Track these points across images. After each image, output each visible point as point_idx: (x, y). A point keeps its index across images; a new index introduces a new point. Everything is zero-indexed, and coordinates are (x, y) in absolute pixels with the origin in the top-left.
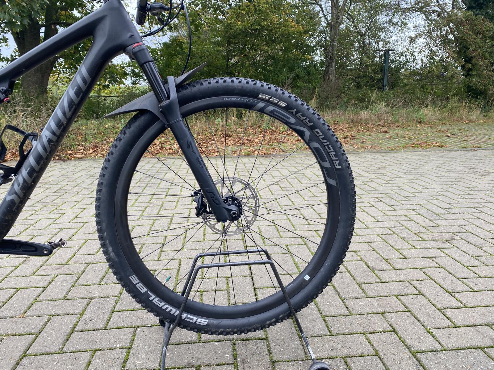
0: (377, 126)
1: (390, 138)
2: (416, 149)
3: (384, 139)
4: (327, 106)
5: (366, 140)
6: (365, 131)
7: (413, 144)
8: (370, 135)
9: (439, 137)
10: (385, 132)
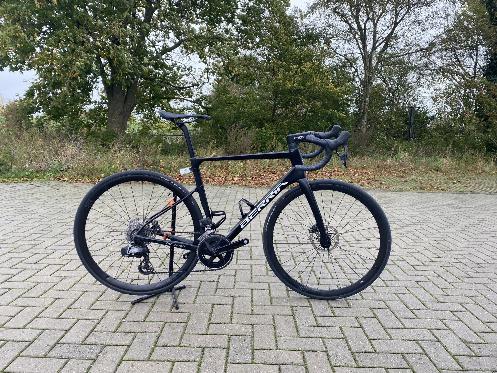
0: (399, 171)
1: (405, 181)
2: (422, 191)
3: (400, 182)
4: (358, 153)
5: (385, 182)
6: (387, 175)
7: (421, 187)
8: (390, 179)
9: (446, 183)
10: (402, 177)
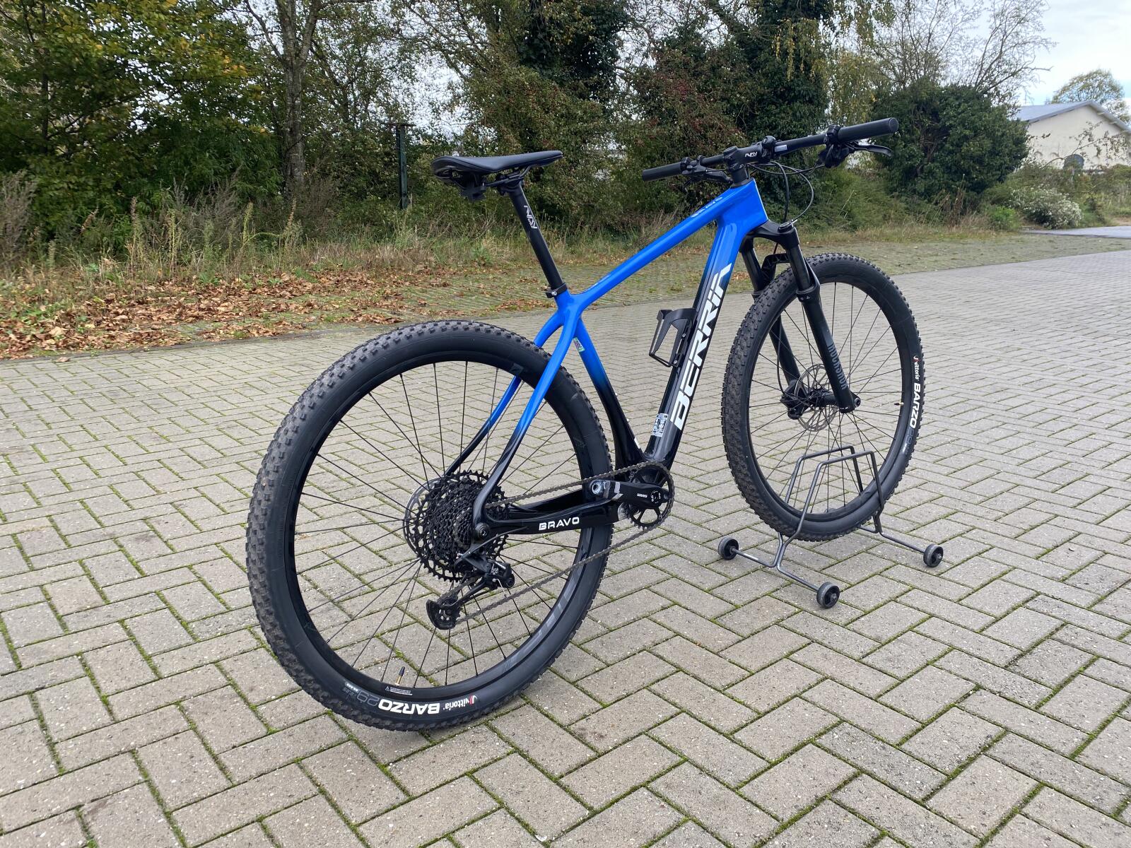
0: (419, 272)
1: (461, 295)
2: (517, 313)
3: (454, 297)
6: (407, 284)
7: (504, 305)
8: (423, 292)
9: (532, 290)
10: (445, 285)
